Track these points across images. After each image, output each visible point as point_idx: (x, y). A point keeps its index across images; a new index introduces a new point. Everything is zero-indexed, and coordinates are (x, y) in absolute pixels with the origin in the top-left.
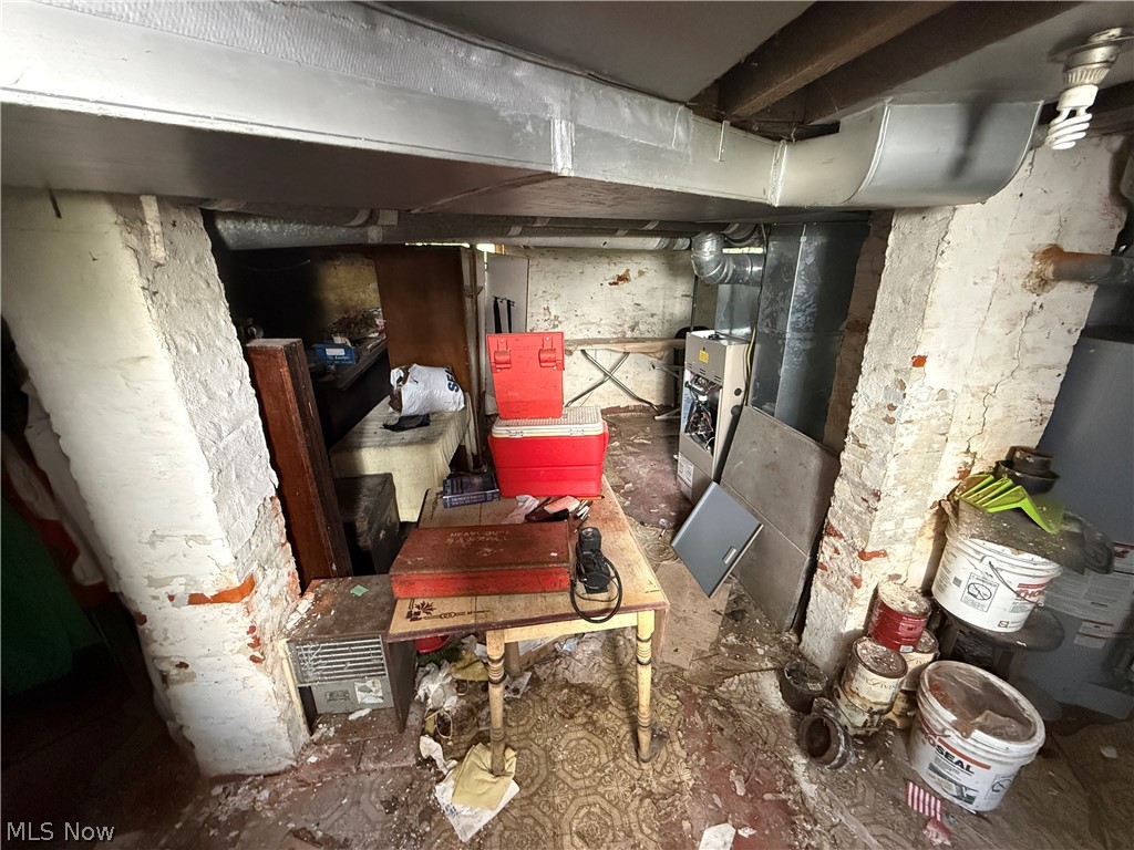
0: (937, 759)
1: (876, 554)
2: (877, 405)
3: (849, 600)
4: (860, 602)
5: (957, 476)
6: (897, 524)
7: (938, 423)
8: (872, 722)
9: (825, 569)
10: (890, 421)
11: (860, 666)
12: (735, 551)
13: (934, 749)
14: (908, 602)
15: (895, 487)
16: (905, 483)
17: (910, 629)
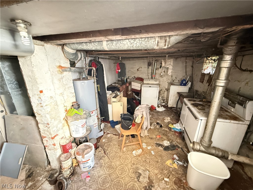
0: (83, 165)
1: (55, 136)
2: (38, 104)
3: (55, 150)
4: (58, 148)
5: (65, 111)
6: (56, 127)
7: (54, 103)
8: (71, 170)
9: (47, 146)
10: (42, 107)
11: (62, 162)
12: (21, 159)
13: (82, 164)
14: (66, 141)
15: (51, 120)
16: (53, 118)
17: (68, 146)
